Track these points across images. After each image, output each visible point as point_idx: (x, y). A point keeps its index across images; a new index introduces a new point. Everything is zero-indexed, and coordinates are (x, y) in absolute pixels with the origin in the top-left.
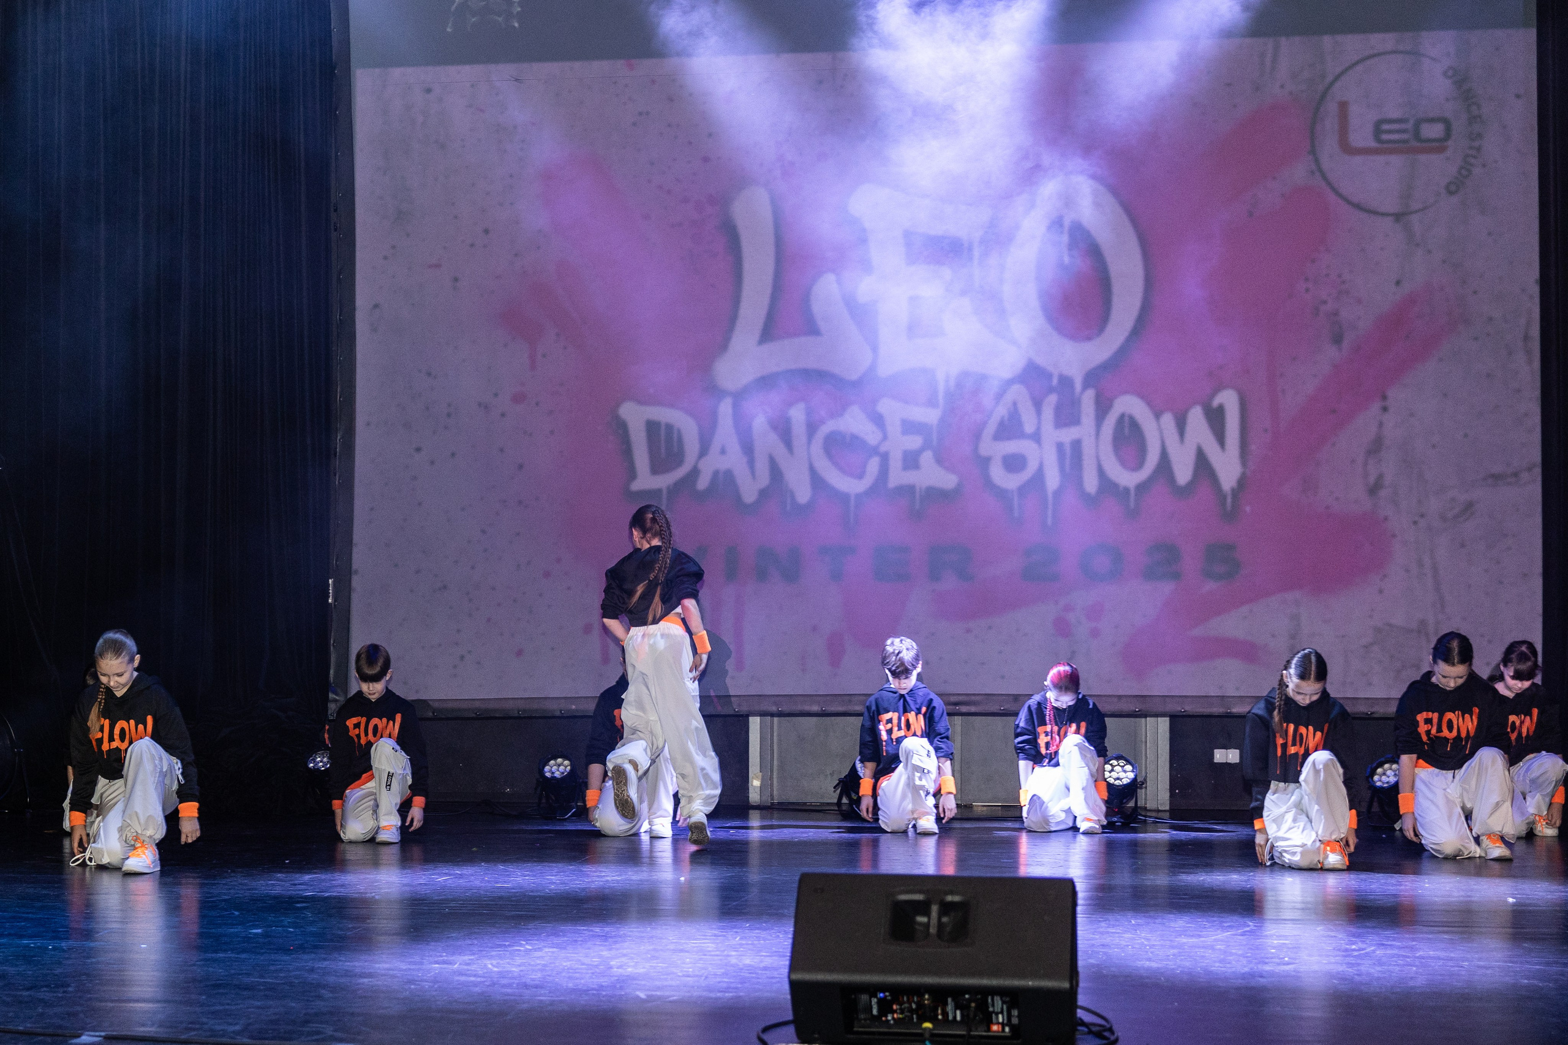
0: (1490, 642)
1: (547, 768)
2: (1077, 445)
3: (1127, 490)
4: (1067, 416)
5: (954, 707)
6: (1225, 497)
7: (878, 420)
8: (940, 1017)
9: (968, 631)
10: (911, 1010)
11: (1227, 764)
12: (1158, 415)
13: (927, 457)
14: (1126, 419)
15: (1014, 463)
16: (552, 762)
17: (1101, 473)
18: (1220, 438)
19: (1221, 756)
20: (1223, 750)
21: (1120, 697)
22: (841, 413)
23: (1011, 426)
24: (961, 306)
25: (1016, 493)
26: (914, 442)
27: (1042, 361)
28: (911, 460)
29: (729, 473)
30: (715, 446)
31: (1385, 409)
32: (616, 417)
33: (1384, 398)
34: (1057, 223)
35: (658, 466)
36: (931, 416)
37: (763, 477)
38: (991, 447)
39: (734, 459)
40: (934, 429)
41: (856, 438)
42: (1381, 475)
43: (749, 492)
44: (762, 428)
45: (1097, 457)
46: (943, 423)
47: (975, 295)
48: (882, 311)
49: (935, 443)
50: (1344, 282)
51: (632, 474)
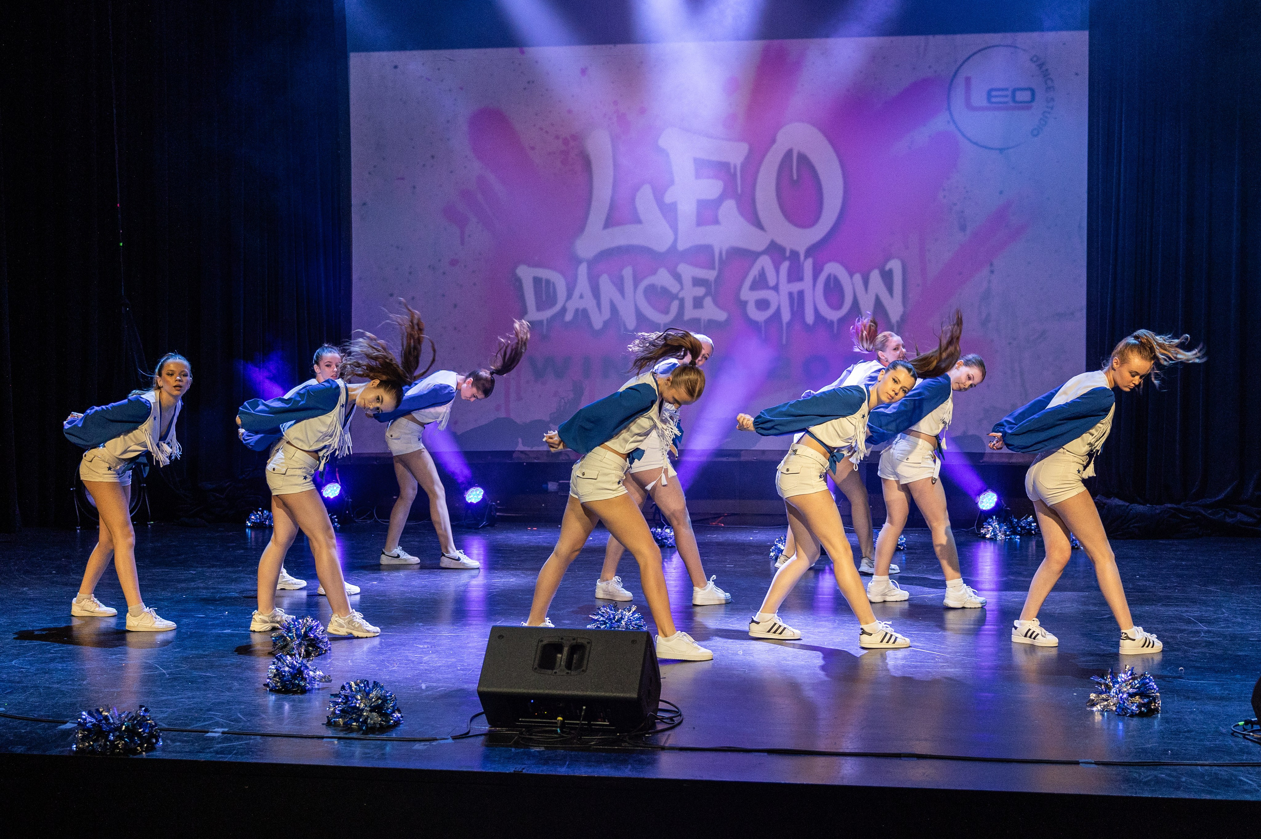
1: (467, 493)
2: (801, 293)
3: (832, 322)
4: (795, 275)
7: (678, 277)
12: (851, 275)
13: (708, 301)
14: (832, 277)
15: (762, 304)
17: (816, 310)
18: (890, 289)
22: (654, 272)
23: (760, 283)
24: (729, 207)
25: (763, 324)
26: (700, 291)
27: (780, 241)
28: (698, 303)
29: (585, 311)
30: (576, 294)
31: (992, 272)
32: (514, 274)
33: (991, 265)
34: (789, 153)
35: (539, 308)
36: (711, 275)
37: (607, 314)
38: (749, 296)
39: (589, 303)
40: (713, 283)
41: (663, 289)
42: (989, 315)
43: (598, 323)
44: (605, 282)
45: (814, 301)
46: (718, 280)
47: (738, 199)
48: (680, 208)
49: (713, 292)
50: (967, 192)
51: (525, 311)
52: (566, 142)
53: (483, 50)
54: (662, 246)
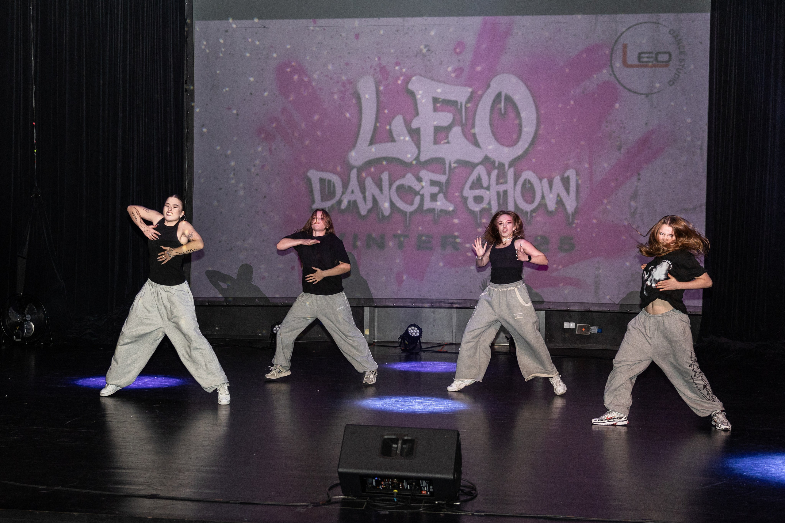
1: (275, 329)
2: (505, 192)
3: (527, 212)
4: (501, 180)
5: (450, 305)
6: (569, 217)
7: (420, 180)
8: (401, 487)
9: (457, 272)
10: (389, 484)
11: (569, 328)
12: (541, 180)
13: (441, 196)
14: (527, 181)
15: (478, 199)
16: (277, 326)
17: (515, 202)
18: (568, 190)
19: (566, 325)
20: (568, 323)
22: (404, 177)
23: (477, 184)
24: (457, 130)
25: (479, 213)
26: (435, 190)
27: (491, 156)
28: (434, 197)
29: (355, 202)
30: (349, 190)
31: (639, 179)
32: (306, 176)
33: (639, 174)
34: (499, 95)
35: (324, 198)
36: (443, 178)
37: (370, 204)
38: (468, 193)
39: (358, 196)
40: (444, 184)
41: (410, 188)
42: (636, 208)
43: (363, 210)
44: (369, 182)
45: (514, 198)
46: (448, 182)
47: (463, 126)
48: (422, 132)
49: (444, 190)
50: (623, 123)
51: (313, 201)
52: (344, 84)
53: (288, 21)
54: (409, 157)
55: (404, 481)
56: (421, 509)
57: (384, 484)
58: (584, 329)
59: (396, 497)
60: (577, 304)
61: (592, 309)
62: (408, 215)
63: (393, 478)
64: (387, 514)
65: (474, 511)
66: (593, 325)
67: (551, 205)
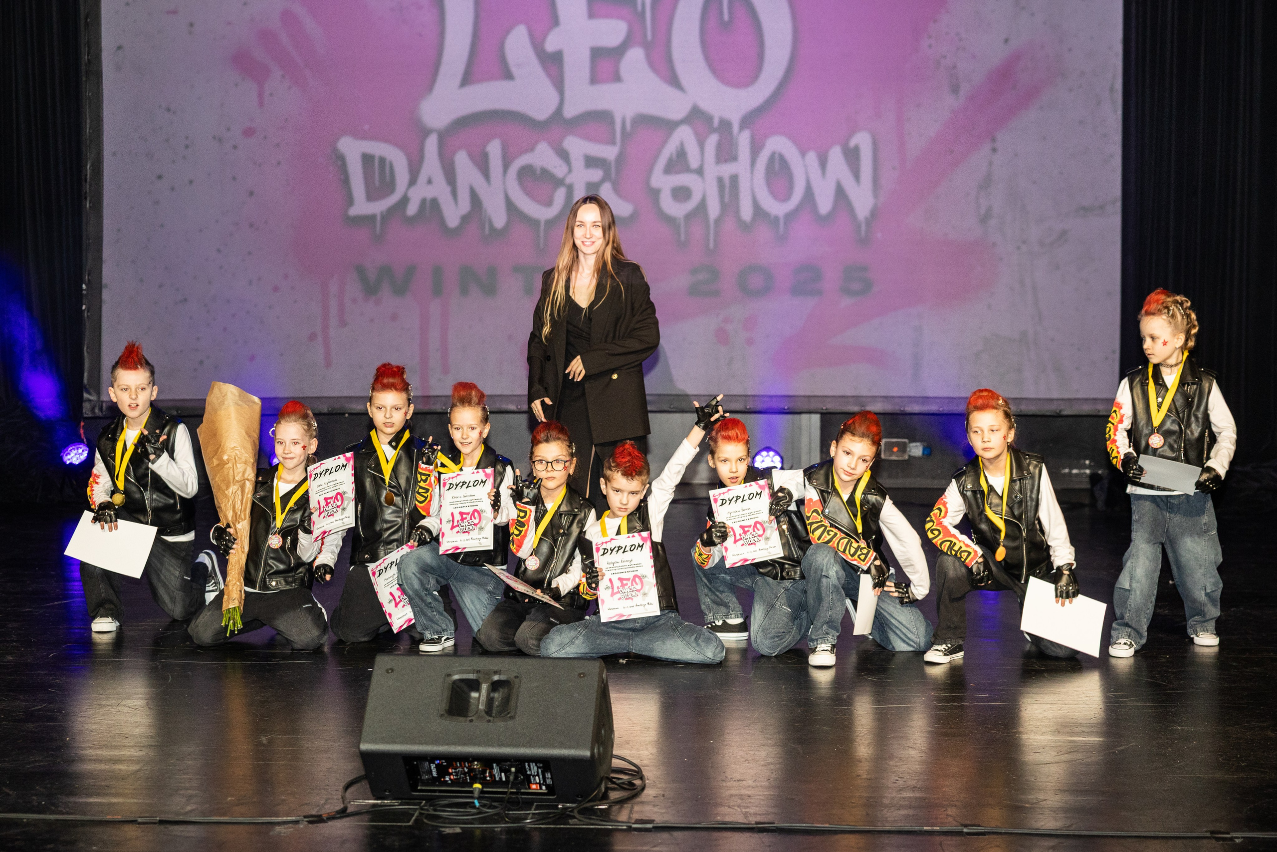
0: (1079, 349)
2: (734, 179)
3: (777, 218)
4: (726, 153)
6: (859, 226)
7: (564, 156)
8: (488, 778)
10: (465, 773)
12: (803, 154)
13: (606, 189)
14: (777, 156)
17: (755, 202)
18: (856, 174)
21: (771, 397)
22: (532, 149)
23: (678, 164)
24: (635, 56)
25: (682, 220)
26: (596, 175)
27: (705, 105)
29: (435, 202)
30: (422, 178)
31: (994, 150)
32: (335, 150)
33: (994, 140)
35: (372, 195)
36: (610, 153)
37: (465, 205)
38: (661, 181)
39: (440, 190)
40: (613, 163)
41: (545, 172)
42: (989, 209)
43: (452, 218)
44: (462, 160)
45: (752, 190)
46: (621, 158)
47: (648, 47)
48: (567, 59)
49: (613, 176)
50: (961, 40)
51: (350, 201)
54: (541, 111)
55: (494, 765)
56: (528, 821)
57: (455, 772)
58: (895, 449)
59: (479, 798)
60: (880, 399)
61: (910, 408)
62: (542, 227)
63: (471, 759)
64: (458, 834)
65: (633, 821)
66: (913, 440)
67: (825, 204)
